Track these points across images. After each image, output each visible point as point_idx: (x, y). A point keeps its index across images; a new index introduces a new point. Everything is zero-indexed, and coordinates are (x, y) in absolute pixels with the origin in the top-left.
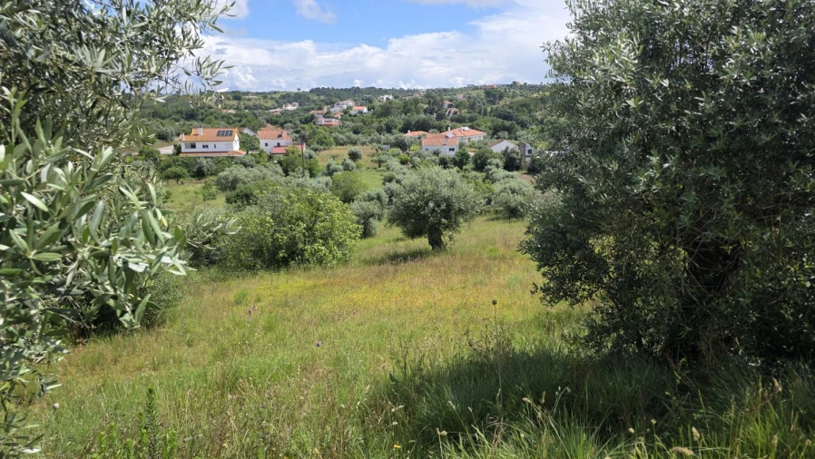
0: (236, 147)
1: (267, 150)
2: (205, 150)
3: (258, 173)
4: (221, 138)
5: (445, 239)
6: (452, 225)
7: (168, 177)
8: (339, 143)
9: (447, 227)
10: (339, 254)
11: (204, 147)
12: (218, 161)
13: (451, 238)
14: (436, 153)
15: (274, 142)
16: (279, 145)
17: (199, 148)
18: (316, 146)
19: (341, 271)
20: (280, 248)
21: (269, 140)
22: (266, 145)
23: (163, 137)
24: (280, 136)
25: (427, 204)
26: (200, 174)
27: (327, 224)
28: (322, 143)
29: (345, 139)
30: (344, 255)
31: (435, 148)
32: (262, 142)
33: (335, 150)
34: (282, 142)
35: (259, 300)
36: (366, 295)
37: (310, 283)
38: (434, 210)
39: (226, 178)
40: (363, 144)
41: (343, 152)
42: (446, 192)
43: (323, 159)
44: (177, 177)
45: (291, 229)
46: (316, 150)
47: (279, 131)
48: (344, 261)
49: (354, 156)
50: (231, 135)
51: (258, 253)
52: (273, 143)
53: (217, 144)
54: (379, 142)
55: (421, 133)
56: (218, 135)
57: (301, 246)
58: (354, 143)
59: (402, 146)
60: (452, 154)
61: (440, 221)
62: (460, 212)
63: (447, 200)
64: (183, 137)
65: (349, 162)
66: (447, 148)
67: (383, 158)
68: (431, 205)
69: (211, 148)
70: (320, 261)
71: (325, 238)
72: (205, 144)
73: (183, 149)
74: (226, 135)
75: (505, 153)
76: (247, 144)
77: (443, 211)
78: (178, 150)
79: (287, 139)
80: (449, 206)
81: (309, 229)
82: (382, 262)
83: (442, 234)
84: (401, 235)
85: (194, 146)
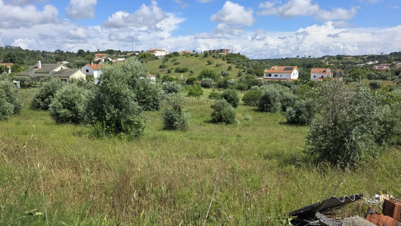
0: (294, 77)
1: (313, 80)
2: (276, 78)
4: (285, 71)
8: (370, 78)
11: (275, 76)
16: (322, 77)
17: (273, 76)
21: (317, 74)
22: (315, 77)
24: (324, 72)
29: (377, 76)
32: (312, 76)
34: (325, 75)
47: (324, 69)
50: (292, 70)
52: (319, 76)
53: (282, 74)
56: (285, 70)
64: (266, 70)
69: (279, 77)
72: (276, 74)
73: (265, 77)
74: (289, 70)
85: (270, 75)
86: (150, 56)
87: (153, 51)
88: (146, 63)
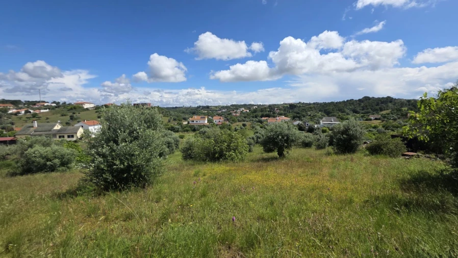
0: (206, 122)
1: (216, 123)
5: (285, 153)
6: (288, 147)
7: (184, 131)
8: (239, 121)
9: (286, 147)
10: (240, 157)
12: (200, 126)
13: (288, 152)
17: (195, 122)
18: (231, 122)
19: (241, 164)
20: (216, 153)
21: (217, 120)
23: (185, 119)
24: (220, 119)
25: (278, 137)
26: (194, 130)
27: (236, 144)
28: (234, 121)
29: (241, 120)
30: (242, 157)
32: (214, 121)
33: (238, 123)
34: (221, 121)
35: (204, 175)
36: (255, 176)
37: (228, 168)
38: (281, 139)
40: (247, 121)
41: (241, 124)
42: (286, 132)
43: (234, 126)
44: (187, 131)
45: (221, 145)
46: (231, 123)
47: (220, 117)
48: (242, 160)
49: (244, 125)
50: (205, 118)
51: (207, 155)
52: (218, 121)
53: (200, 121)
54: (253, 121)
55: (267, 118)
56: (201, 118)
57: (225, 152)
58: (244, 121)
59: (261, 122)
61: (284, 145)
62: (293, 141)
63: (287, 135)
64: (190, 119)
65: (242, 127)
67: (254, 126)
68: (280, 137)
69: (198, 122)
70: (232, 159)
71: (235, 150)
73: (190, 123)
74: (203, 118)
75: (298, 125)
76: (209, 121)
77: (285, 140)
78: (189, 123)
79: (222, 120)
80: (288, 138)
81: (228, 146)
82: (258, 161)
83: (284, 150)
84: (262, 151)
85: (193, 121)
86: (80, 107)
87: (82, 104)
88: (79, 113)
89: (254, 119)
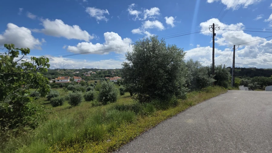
0: (69, 80)
1: (76, 81)
3: (77, 86)
7: (54, 87)
12: (66, 84)
14: (113, 81)
15: (78, 80)
16: (79, 80)
17: (60, 81)
21: (76, 79)
23: (49, 79)
26: (61, 87)
28: (88, 80)
31: (112, 80)
32: (75, 80)
33: (91, 81)
34: (80, 80)
39: (69, 87)
40: (97, 80)
43: (89, 83)
44: (56, 87)
46: (87, 81)
47: (78, 78)
49: (96, 82)
54: (100, 79)
56: (65, 78)
58: (95, 80)
59: (106, 80)
60: (116, 82)
64: (56, 79)
65: (95, 83)
66: (115, 80)
69: (63, 81)
73: (56, 81)
74: (67, 78)
76: (71, 80)
78: (54, 82)
79: (80, 79)
85: (59, 81)
89: (101, 78)
